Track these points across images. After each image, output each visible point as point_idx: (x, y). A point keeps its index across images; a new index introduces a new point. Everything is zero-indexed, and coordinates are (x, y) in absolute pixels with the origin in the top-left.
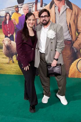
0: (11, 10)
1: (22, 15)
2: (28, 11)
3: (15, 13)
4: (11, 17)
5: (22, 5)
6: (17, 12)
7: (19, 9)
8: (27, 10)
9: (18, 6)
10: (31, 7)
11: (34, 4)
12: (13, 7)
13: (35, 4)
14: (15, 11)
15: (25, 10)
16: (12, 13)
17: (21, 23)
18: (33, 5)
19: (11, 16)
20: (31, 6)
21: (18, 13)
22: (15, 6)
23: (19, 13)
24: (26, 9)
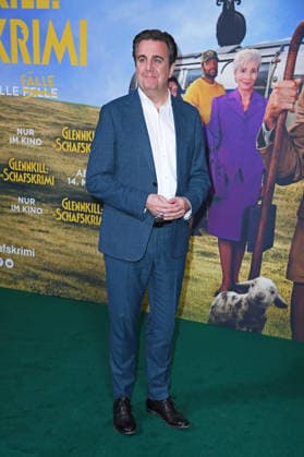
0: (188, 67)
1: (228, 91)
2: (254, 76)
3: (200, 79)
4: (182, 96)
5: (233, 51)
6: (211, 76)
7: (220, 65)
8: (253, 71)
9: (215, 54)
10: (268, 63)
11: (282, 50)
12: (196, 57)
13: (287, 49)
14: (201, 73)
15: (243, 71)
16: (189, 82)
17: (220, 125)
18: (278, 54)
19: (184, 92)
20: (270, 59)
21: (213, 82)
22: (203, 51)
23: (217, 84)
24: (249, 69)
